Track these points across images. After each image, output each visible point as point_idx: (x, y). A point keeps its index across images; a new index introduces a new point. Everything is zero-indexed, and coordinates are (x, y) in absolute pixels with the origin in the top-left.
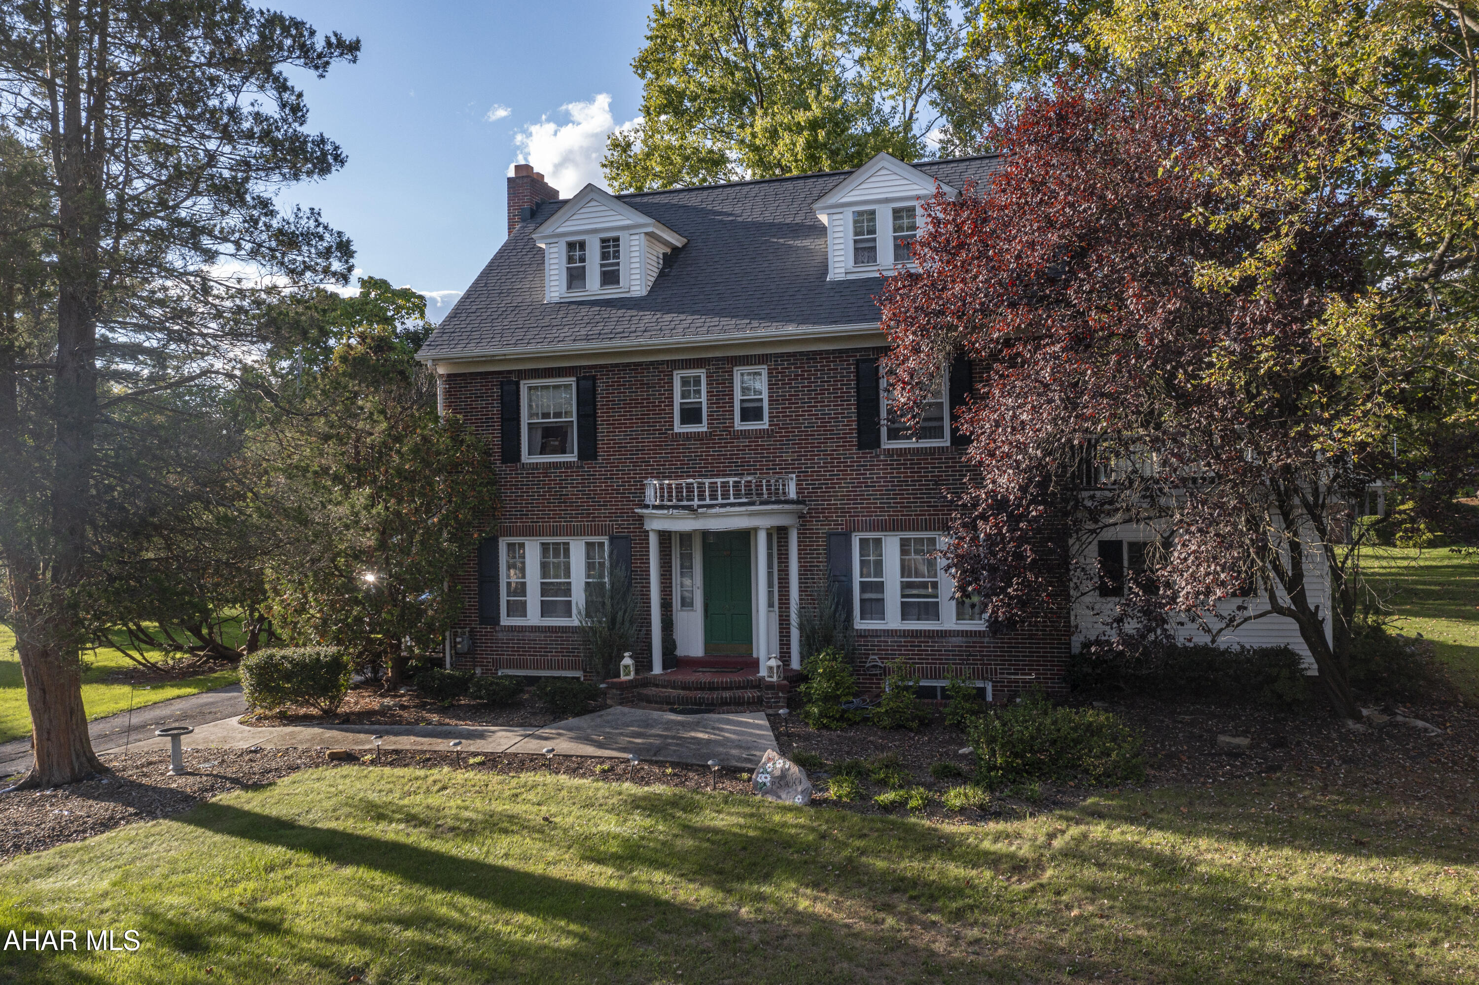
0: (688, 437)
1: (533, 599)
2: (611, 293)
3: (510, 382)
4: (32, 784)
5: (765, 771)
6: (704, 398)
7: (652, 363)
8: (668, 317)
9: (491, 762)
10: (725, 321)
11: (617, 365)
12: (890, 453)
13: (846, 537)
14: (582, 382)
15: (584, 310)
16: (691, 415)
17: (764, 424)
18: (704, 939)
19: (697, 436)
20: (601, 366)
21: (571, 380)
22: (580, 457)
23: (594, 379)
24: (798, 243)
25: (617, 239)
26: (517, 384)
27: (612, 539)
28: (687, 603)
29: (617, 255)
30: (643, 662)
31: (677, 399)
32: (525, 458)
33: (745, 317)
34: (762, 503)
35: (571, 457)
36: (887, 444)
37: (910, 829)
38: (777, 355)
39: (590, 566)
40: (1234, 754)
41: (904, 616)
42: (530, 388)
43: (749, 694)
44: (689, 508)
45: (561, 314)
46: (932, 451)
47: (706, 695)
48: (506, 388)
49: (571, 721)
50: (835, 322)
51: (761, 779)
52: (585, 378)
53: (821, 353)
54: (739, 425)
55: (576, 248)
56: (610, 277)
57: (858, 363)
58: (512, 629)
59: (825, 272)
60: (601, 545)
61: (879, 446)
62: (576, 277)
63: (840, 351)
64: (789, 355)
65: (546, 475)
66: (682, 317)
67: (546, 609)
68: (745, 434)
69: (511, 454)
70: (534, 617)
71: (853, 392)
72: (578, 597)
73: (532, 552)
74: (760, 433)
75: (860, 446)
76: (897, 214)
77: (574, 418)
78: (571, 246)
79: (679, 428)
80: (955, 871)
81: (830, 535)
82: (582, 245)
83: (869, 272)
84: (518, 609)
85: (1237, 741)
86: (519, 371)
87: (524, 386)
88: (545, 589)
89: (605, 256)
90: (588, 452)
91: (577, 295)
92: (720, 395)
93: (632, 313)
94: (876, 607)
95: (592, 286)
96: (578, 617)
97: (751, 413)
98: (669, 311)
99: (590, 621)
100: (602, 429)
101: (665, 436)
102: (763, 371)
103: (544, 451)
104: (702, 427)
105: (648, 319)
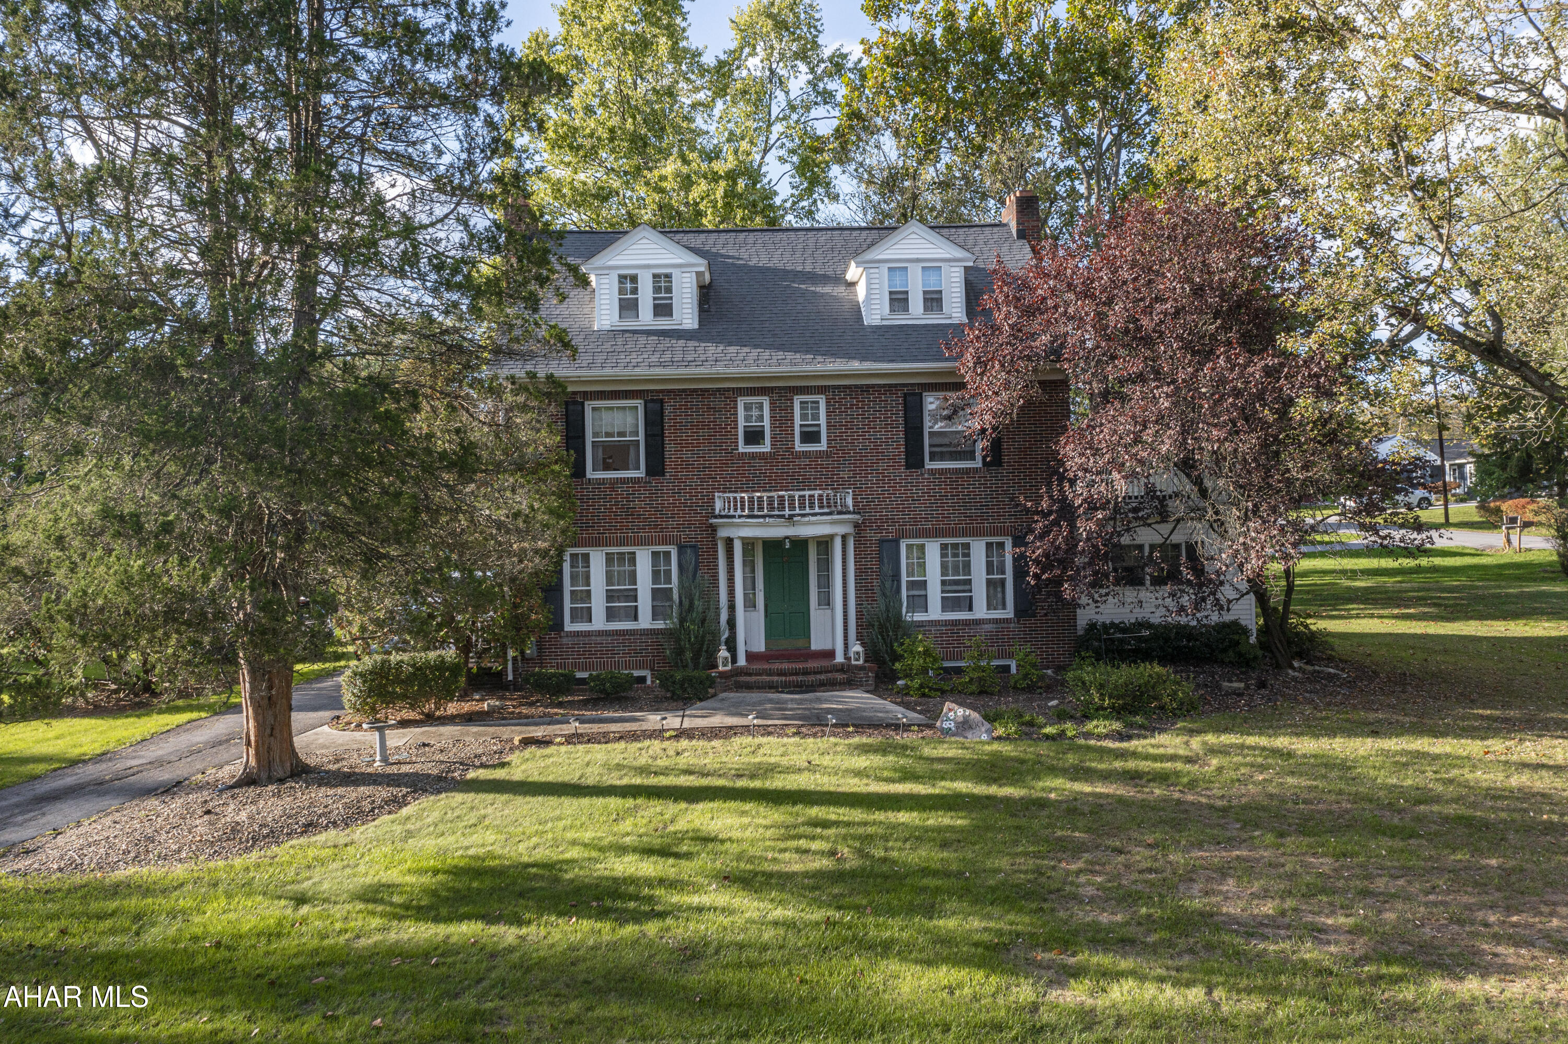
0: (753, 456)
1: (598, 604)
2: (664, 324)
3: (575, 403)
4: (248, 780)
5: (948, 719)
6: (767, 423)
7: (719, 390)
8: (732, 349)
9: (690, 734)
10: (790, 355)
11: (684, 390)
12: (932, 472)
13: (896, 542)
14: (650, 405)
15: (642, 339)
16: (754, 437)
17: (823, 446)
19: (762, 456)
20: (670, 391)
21: (639, 403)
22: (649, 472)
23: (662, 402)
24: (819, 289)
25: (668, 276)
26: (583, 404)
27: (681, 549)
28: (750, 605)
29: (669, 290)
31: (741, 423)
32: (590, 474)
33: (807, 352)
34: (840, 513)
35: (640, 473)
36: (929, 465)
37: (1090, 747)
38: (834, 387)
39: (656, 574)
40: (1239, 693)
41: (944, 609)
42: (594, 409)
43: (837, 676)
44: (783, 516)
45: (620, 341)
46: (967, 471)
47: (805, 678)
48: (571, 407)
50: (892, 361)
51: (946, 725)
52: (652, 401)
53: (873, 386)
54: (799, 447)
55: (628, 281)
56: (663, 309)
57: (905, 395)
58: (577, 634)
59: (859, 317)
60: (667, 554)
61: (922, 465)
62: (628, 306)
63: (890, 386)
64: (845, 387)
65: (613, 489)
66: (746, 350)
67: (612, 614)
68: (806, 454)
69: (579, 471)
70: (599, 622)
71: (901, 420)
72: (645, 602)
73: (597, 560)
74: (823, 454)
75: (908, 466)
76: (926, 269)
77: (641, 437)
78: (622, 278)
79: (742, 448)
80: (1155, 765)
81: (882, 542)
82: (634, 279)
83: (900, 320)
84: (587, 615)
85: (1235, 685)
86: (585, 393)
87: (589, 405)
88: (611, 596)
89: (657, 290)
90: (656, 467)
91: (630, 324)
92: (782, 420)
93: (692, 344)
94: (920, 602)
95: (646, 317)
96: (645, 621)
97: (810, 436)
98: (730, 344)
99: (660, 625)
100: (670, 448)
101: (732, 455)
102: (822, 400)
103: (607, 467)
104: (766, 447)
105: (713, 350)
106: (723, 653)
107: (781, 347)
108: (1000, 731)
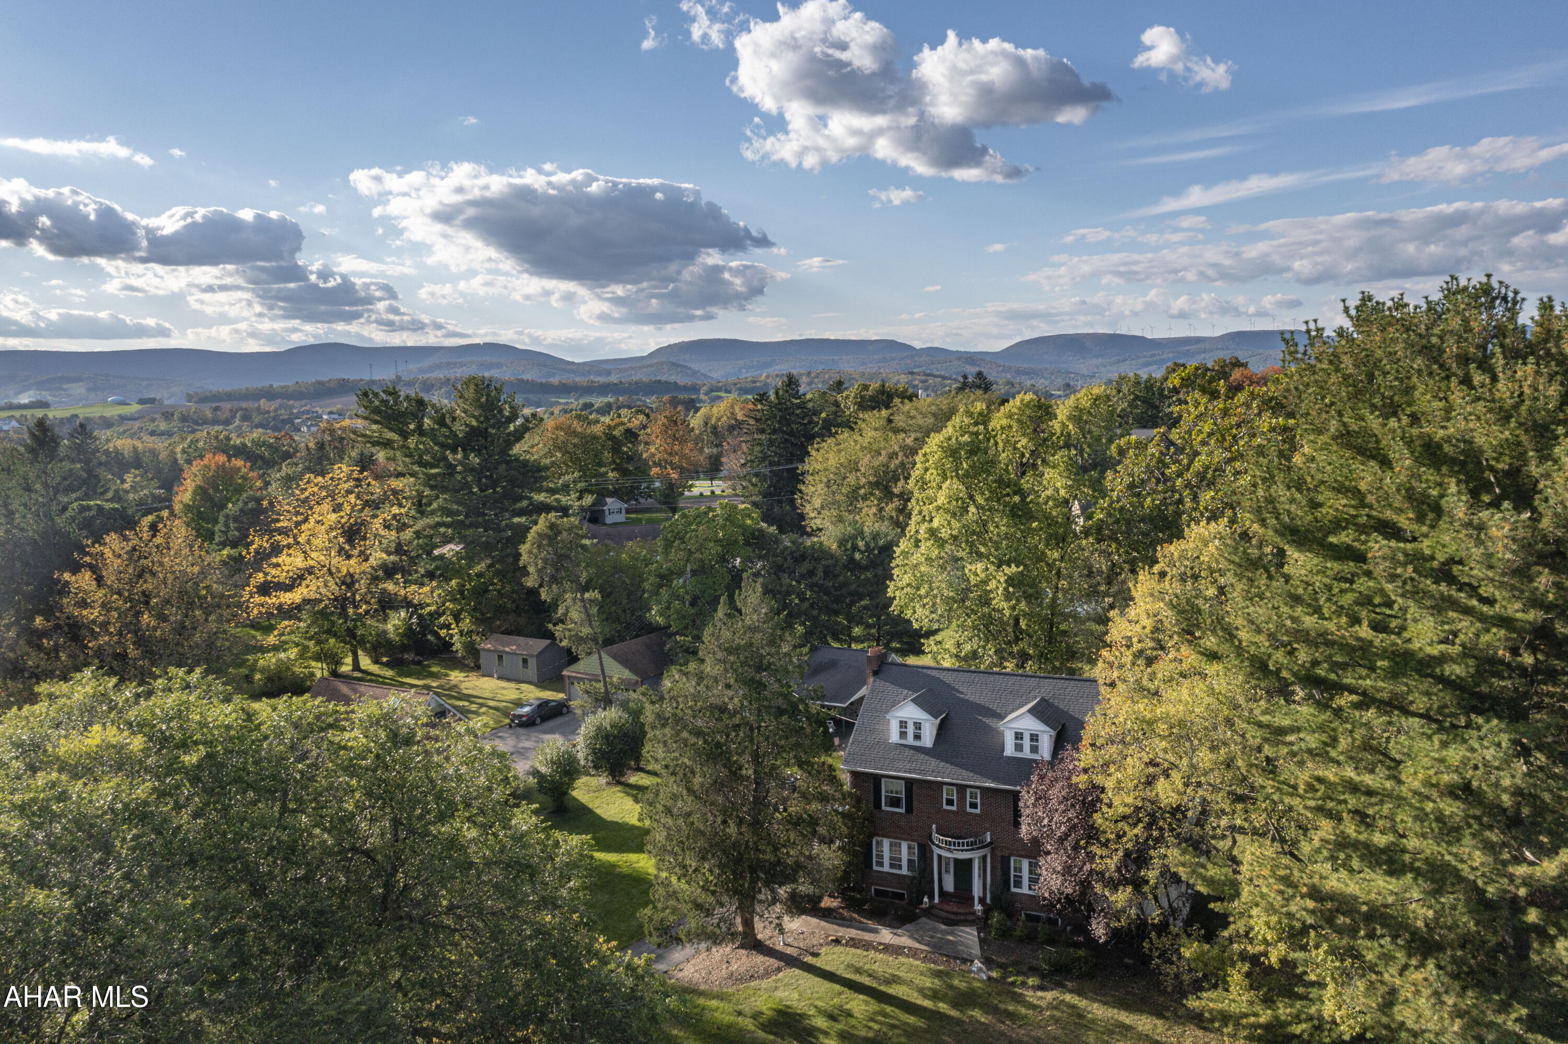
0: (949, 811)
1: (886, 861)
2: (917, 743)
3: (878, 781)
5: (975, 967)
6: (955, 798)
8: (942, 764)
9: (888, 949)
10: (964, 773)
13: (1009, 859)
14: (907, 787)
15: (907, 750)
16: (950, 802)
17: (978, 811)
18: (958, 1029)
19: (952, 812)
20: (915, 783)
21: (903, 782)
22: (906, 811)
23: (912, 786)
25: (921, 724)
26: (881, 782)
27: (918, 845)
28: (947, 871)
29: (921, 729)
30: (931, 898)
31: (945, 797)
32: (884, 807)
34: (977, 847)
35: (902, 811)
37: (1015, 993)
39: (909, 853)
40: (1127, 967)
41: (1029, 889)
42: (885, 783)
43: (971, 918)
44: (949, 849)
45: (896, 751)
47: (952, 917)
48: (876, 783)
49: (908, 926)
50: (1005, 783)
51: (973, 969)
52: (908, 785)
54: (968, 810)
55: (903, 724)
56: (917, 737)
57: (1014, 796)
58: (878, 871)
59: (1003, 750)
60: (914, 846)
62: (903, 734)
65: (892, 816)
66: (947, 766)
67: (892, 866)
68: (971, 814)
69: (878, 805)
70: (886, 868)
71: (1012, 806)
72: (904, 863)
73: (886, 843)
74: (976, 815)
75: (1014, 826)
76: (1032, 735)
77: (904, 797)
78: (901, 722)
79: (944, 807)
80: (1023, 1011)
81: (1002, 857)
82: (906, 723)
83: (1019, 755)
84: (881, 864)
86: (881, 775)
87: (883, 780)
88: (891, 858)
89: (915, 729)
90: (909, 810)
91: (904, 742)
92: (962, 798)
93: (927, 757)
94: (1018, 884)
95: (910, 740)
96: (904, 871)
97: (973, 806)
98: (942, 761)
99: (909, 874)
100: (915, 803)
101: (940, 810)
102: (978, 792)
103: (891, 806)
104: (954, 808)
105: (933, 763)
106: (926, 899)
107: (961, 766)
108: (994, 974)
